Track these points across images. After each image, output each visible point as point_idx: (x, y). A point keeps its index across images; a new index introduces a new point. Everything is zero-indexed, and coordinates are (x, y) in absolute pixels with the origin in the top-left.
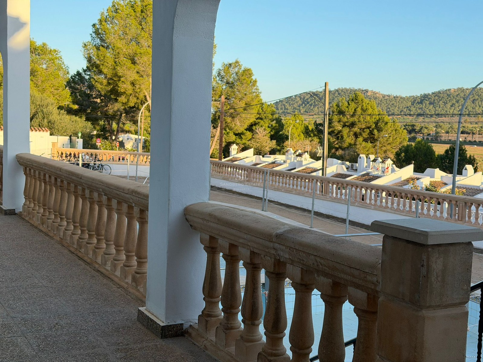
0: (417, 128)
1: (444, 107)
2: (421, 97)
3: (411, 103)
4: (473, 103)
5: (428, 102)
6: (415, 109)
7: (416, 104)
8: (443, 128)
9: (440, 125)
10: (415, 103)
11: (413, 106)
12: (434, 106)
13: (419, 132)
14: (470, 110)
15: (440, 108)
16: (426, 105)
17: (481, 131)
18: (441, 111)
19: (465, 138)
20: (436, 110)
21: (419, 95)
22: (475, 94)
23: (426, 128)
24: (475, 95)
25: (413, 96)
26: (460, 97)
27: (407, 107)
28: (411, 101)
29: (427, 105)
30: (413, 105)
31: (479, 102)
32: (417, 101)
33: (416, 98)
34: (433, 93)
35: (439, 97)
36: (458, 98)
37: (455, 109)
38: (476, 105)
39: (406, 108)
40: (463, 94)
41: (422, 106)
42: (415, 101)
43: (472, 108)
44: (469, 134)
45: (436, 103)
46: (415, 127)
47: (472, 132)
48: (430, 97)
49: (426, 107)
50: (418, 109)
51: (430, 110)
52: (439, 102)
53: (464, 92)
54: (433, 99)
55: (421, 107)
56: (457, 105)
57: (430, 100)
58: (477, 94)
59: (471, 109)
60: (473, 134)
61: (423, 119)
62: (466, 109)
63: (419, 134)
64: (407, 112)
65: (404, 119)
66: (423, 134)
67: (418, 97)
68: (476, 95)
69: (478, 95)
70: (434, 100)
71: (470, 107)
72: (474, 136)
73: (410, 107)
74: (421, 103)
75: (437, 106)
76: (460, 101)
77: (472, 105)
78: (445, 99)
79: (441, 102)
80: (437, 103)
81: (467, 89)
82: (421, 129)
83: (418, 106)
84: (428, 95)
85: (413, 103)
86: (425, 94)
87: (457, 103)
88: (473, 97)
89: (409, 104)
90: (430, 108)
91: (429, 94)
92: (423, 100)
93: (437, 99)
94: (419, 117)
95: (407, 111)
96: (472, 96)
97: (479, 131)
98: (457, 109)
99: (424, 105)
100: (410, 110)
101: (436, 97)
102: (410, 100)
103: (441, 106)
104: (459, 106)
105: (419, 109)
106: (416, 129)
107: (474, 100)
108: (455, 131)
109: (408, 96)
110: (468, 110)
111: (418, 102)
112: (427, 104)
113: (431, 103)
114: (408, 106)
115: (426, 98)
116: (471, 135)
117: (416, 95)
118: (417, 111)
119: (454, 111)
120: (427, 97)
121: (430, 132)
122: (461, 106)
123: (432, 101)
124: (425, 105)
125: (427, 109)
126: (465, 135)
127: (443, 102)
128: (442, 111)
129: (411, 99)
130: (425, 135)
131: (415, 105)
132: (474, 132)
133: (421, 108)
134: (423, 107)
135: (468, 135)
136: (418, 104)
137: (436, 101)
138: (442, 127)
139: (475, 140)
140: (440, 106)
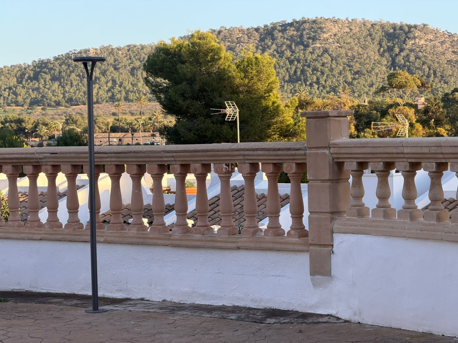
0: (29, 126)
1: (80, 84)
2: (35, 67)
3: (15, 79)
4: (133, 74)
5: (48, 77)
6: (25, 90)
7: (27, 81)
8: (80, 125)
9: (75, 119)
10: (24, 80)
11: (21, 85)
12: (61, 83)
13: (32, 132)
14: (127, 88)
15: (72, 86)
16: (45, 81)
17: (147, 125)
18: (75, 93)
19: (120, 140)
20: (66, 92)
21: (30, 64)
22: (134, 57)
23: (46, 125)
24: (134, 60)
25: (20, 66)
26: (108, 65)
27: (10, 88)
28: (16, 76)
29: (48, 83)
30: (21, 82)
31: (142, 73)
32: (27, 75)
33: (25, 69)
34: (56, 59)
35: (69, 66)
36: (103, 67)
37: (100, 88)
38: (138, 79)
39: (7, 90)
40: (113, 58)
41: (37, 84)
42: (25, 74)
43: (131, 83)
44: (127, 131)
45: (63, 78)
46: (24, 125)
47: (132, 128)
48: (52, 66)
49: (47, 87)
50: (31, 90)
51: (54, 91)
52: (69, 76)
53: (113, 55)
54: (57, 69)
55: (36, 86)
56: (103, 79)
57: (53, 72)
58: (137, 57)
59: (129, 87)
60: (134, 131)
61: (42, 109)
62: (120, 86)
63: (32, 137)
64: (10, 98)
65: (5, 111)
66: (41, 137)
67: (29, 66)
68: (136, 60)
69: (139, 59)
70: (60, 72)
71: (127, 82)
72: (136, 134)
73: (16, 87)
74: (36, 77)
75: (67, 84)
76: (108, 73)
77: (131, 79)
78: (79, 70)
79: (73, 75)
80: (66, 78)
81: (119, 49)
82: (36, 127)
83: (31, 84)
84: (47, 63)
85: (20, 79)
86: (42, 61)
87: (104, 76)
88: (131, 63)
89: (13, 81)
90: (53, 88)
91: (49, 61)
92: (40, 72)
93: (65, 69)
94: (34, 106)
95: (9, 95)
96: (130, 61)
97: (143, 124)
98: (105, 87)
99: (42, 81)
100: (15, 93)
101: (63, 66)
102: (13, 74)
103: (75, 83)
104: (107, 83)
105: (33, 90)
106: (25, 128)
107: (133, 69)
108: (100, 128)
109: (10, 66)
110: (125, 88)
111: (29, 78)
112: (48, 79)
113: (54, 79)
114: (12, 84)
115: (44, 68)
116: (129, 134)
117: (24, 64)
118: (29, 94)
119: (98, 92)
120: (46, 67)
121: (54, 133)
122: (111, 82)
123: (57, 73)
124: (43, 83)
125: (49, 89)
126: (120, 135)
127: (77, 76)
128: (77, 92)
129: (15, 71)
130: (44, 138)
131: (24, 82)
132: (136, 127)
133: (38, 89)
134: (41, 86)
135: (124, 134)
136: (29, 81)
137: (63, 74)
138: (78, 123)
139: (137, 142)
140: (72, 83)
